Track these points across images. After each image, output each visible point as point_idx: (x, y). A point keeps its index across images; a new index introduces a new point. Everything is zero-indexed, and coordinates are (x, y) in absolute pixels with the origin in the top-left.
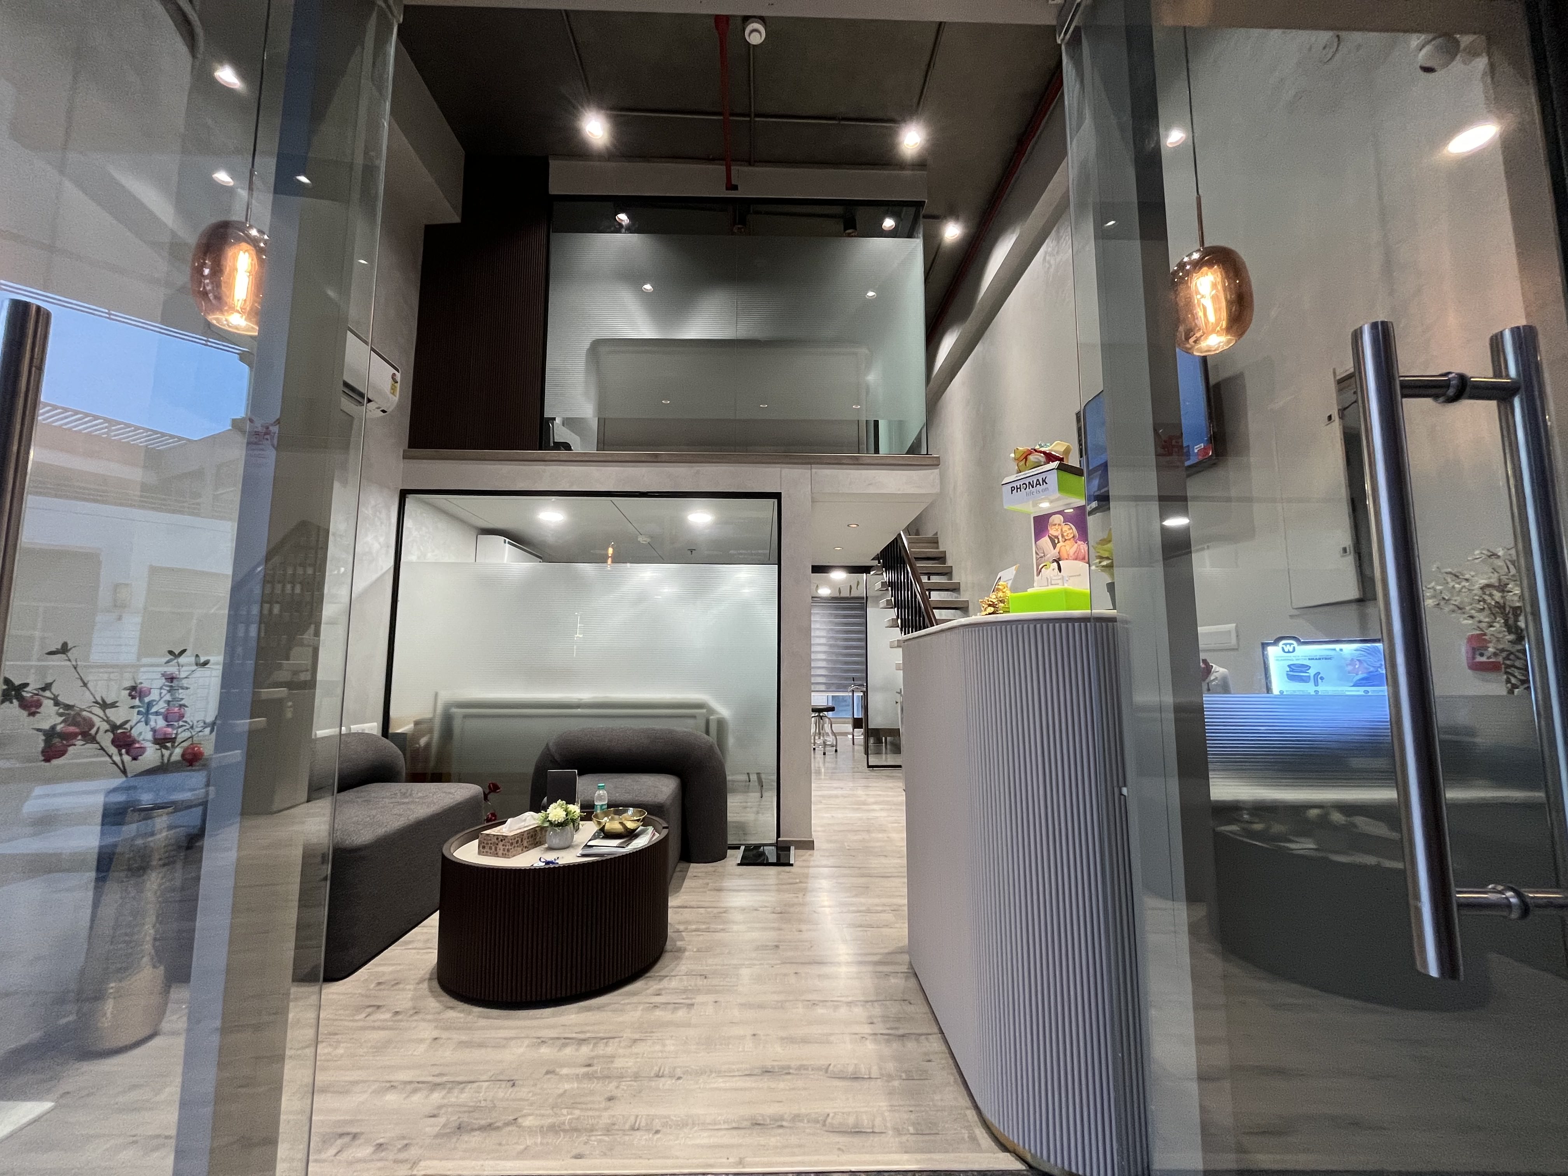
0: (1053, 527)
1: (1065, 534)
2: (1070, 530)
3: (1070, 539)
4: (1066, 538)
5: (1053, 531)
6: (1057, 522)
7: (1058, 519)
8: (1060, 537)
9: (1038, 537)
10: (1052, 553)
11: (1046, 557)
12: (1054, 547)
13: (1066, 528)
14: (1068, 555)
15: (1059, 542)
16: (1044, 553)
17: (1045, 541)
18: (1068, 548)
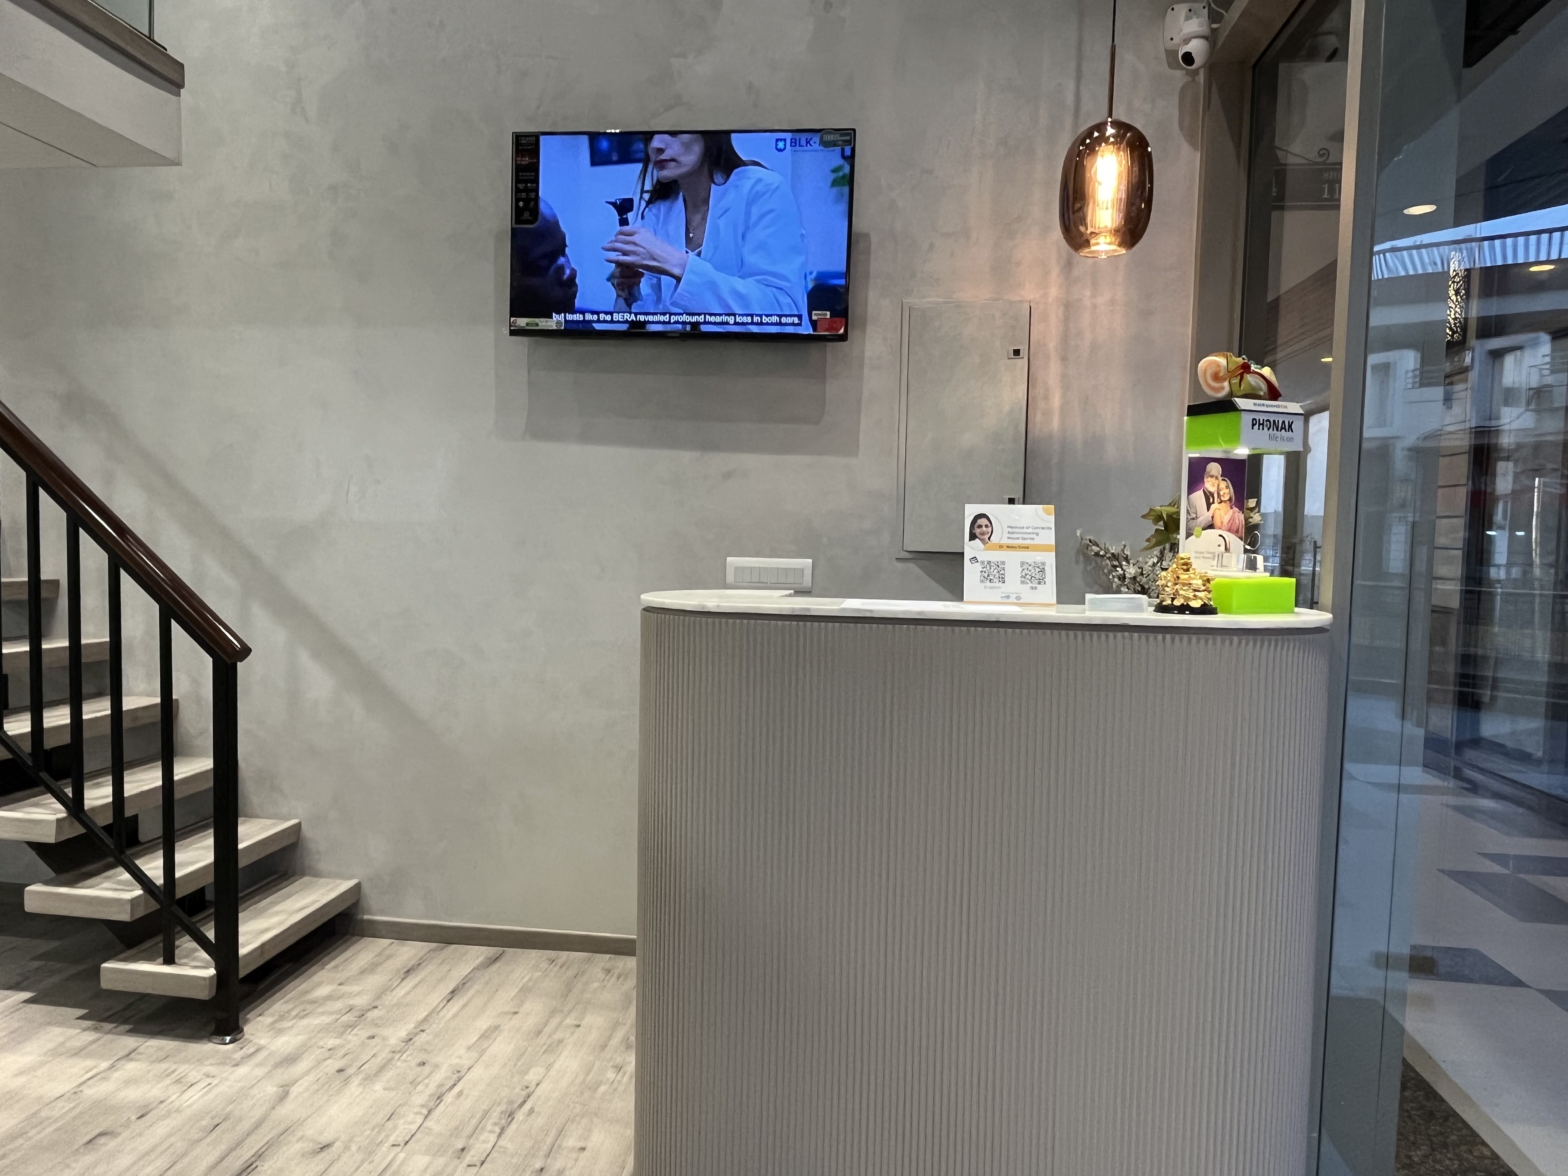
0: (1210, 479)
1: (1222, 493)
2: (1226, 490)
3: (1225, 502)
4: (1222, 499)
5: (1210, 484)
6: (1214, 473)
7: (1215, 469)
8: (1216, 496)
9: (1191, 489)
10: (1204, 516)
11: (1199, 520)
12: (1208, 510)
13: (1223, 485)
14: (1222, 523)
15: (1213, 502)
16: (1196, 514)
17: (1199, 496)
18: (1222, 512)
